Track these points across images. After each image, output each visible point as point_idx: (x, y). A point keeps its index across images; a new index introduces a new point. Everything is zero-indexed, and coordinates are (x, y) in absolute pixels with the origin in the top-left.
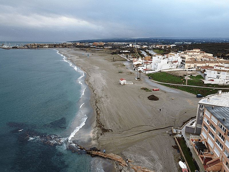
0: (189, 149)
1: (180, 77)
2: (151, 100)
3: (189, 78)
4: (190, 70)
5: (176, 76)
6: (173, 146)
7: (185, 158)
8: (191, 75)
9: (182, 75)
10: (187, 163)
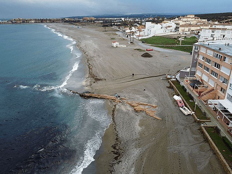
0: (183, 87)
1: (174, 38)
2: (145, 57)
3: (183, 39)
4: (184, 33)
5: (170, 38)
6: (167, 87)
7: (179, 93)
8: (186, 37)
9: (176, 37)
10: (181, 96)
